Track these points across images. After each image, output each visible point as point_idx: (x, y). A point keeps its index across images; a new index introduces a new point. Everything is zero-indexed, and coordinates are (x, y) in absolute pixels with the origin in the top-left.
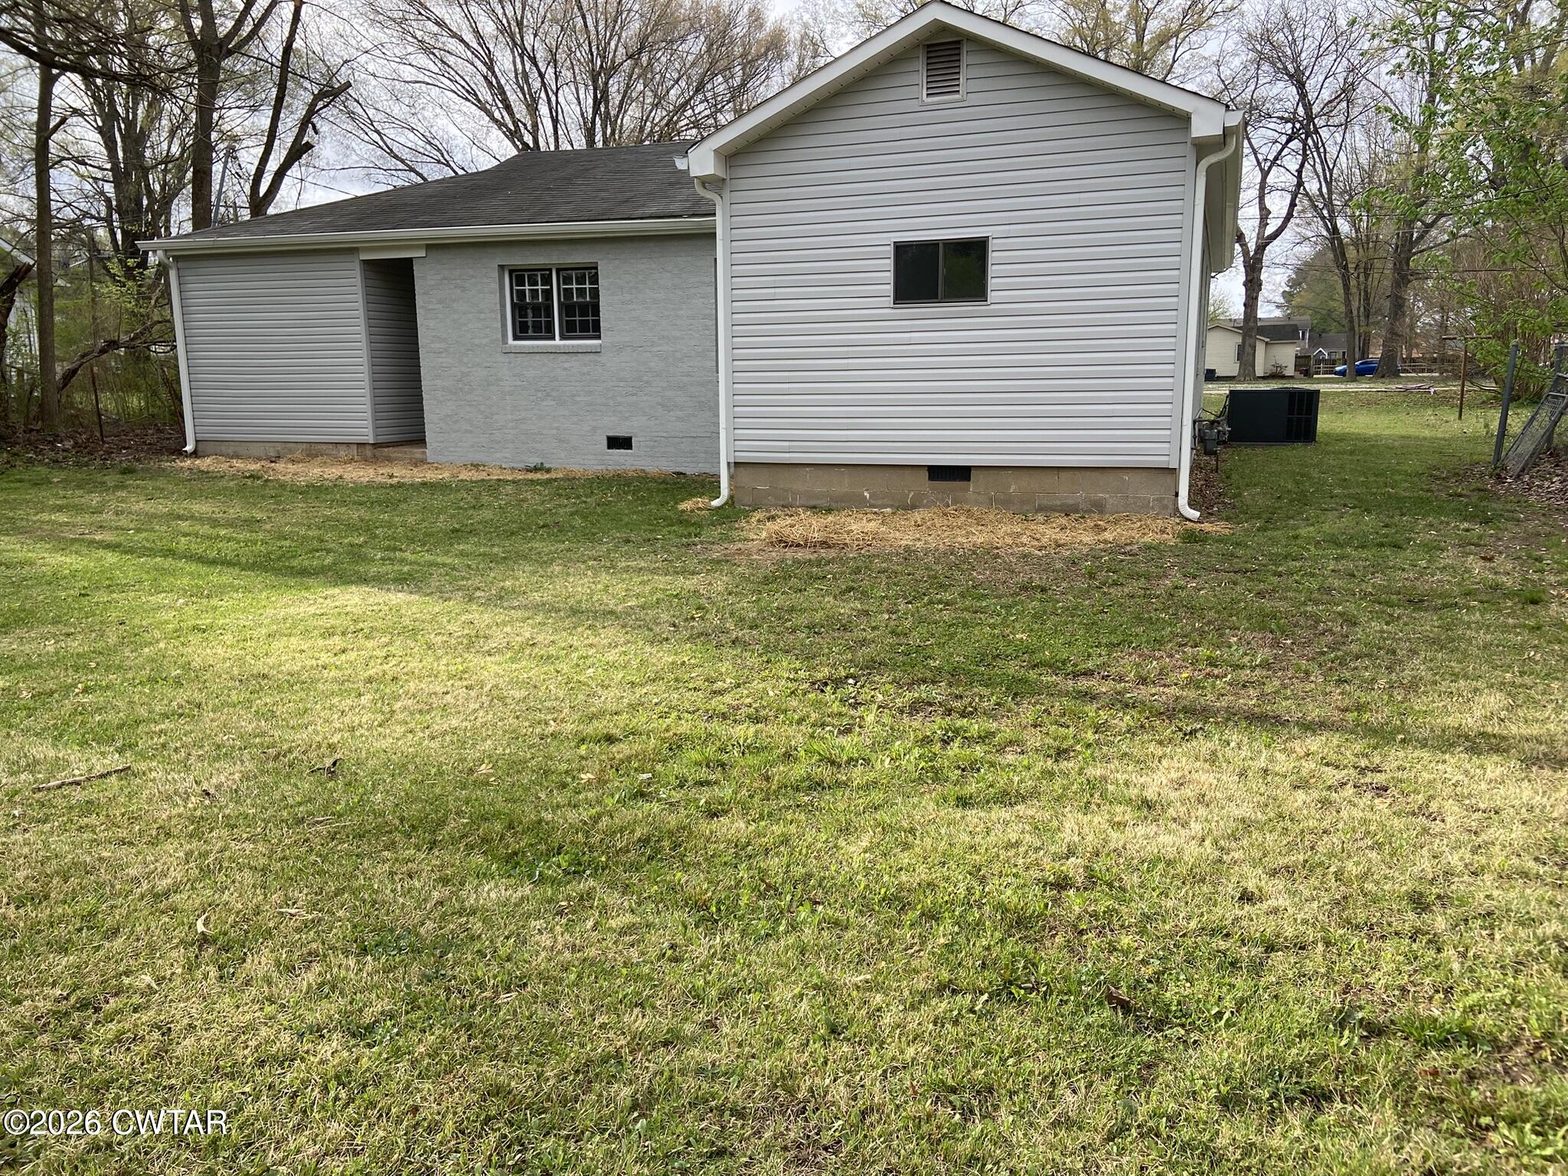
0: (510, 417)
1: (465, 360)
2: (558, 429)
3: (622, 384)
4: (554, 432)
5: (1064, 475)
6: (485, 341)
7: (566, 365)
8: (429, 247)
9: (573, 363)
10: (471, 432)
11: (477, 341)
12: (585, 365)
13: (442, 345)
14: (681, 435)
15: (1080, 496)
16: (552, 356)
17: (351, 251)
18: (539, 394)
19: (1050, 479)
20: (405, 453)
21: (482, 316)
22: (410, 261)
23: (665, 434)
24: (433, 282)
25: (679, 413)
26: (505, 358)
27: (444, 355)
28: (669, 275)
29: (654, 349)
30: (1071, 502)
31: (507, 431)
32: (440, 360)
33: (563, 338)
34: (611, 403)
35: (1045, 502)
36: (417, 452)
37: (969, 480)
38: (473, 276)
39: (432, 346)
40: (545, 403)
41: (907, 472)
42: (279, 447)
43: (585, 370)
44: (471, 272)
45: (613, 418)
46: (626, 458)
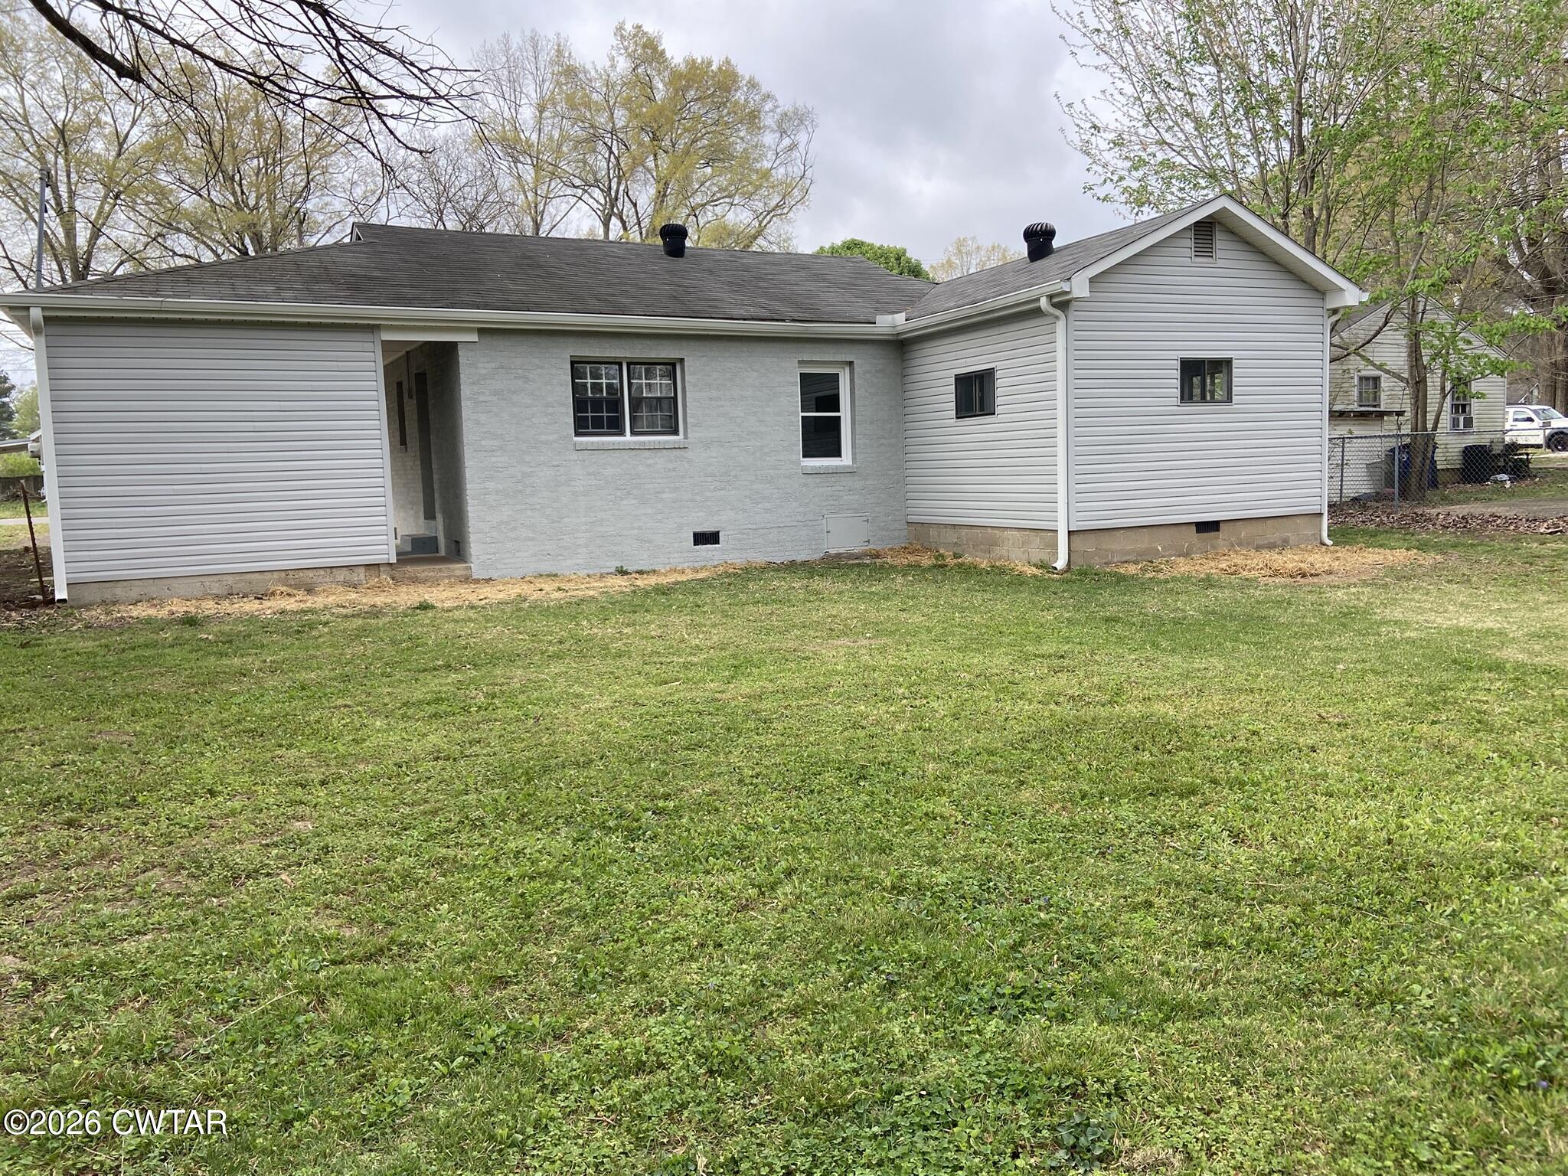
0: (584, 519)
1: (527, 458)
2: (639, 528)
3: (710, 479)
4: (636, 532)
5: (1269, 522)
6: (551, 438)
7: (650, 461)
8: (481, 331)
9: (660, 460)
10: (533, 539)
11: (543, 438)
12: (671, 461)
13: (496, 443)
14: (769, 526)
15: (1275, 537)
16: (634, 452)
17: (371, 328)
18: (619, 493)
19: (1260, 525)
20: (440, 570)
21: (551, 410)
22: (453, 345)
23: (754, 527)
24: (483, 371)
25: (767, 505)
26: (575, 456)
27: (498, 454)
28: (756, 374)
29: (743, 444)
30: (1272, 541)
31: (579, 535)
32: (494, 459)
33: (633, 433)
34: (698, 498)
35: (1260, 543)
36: (458, 568)
37: (1218, 530)
38: (538, 367)
39: (483, 443)
40: (624, 502)
41: (1184, 528)
42: (230, 580)
43: (671, 466)
44: (537, 361)
45: (700, 514)
46: (715, 553)
